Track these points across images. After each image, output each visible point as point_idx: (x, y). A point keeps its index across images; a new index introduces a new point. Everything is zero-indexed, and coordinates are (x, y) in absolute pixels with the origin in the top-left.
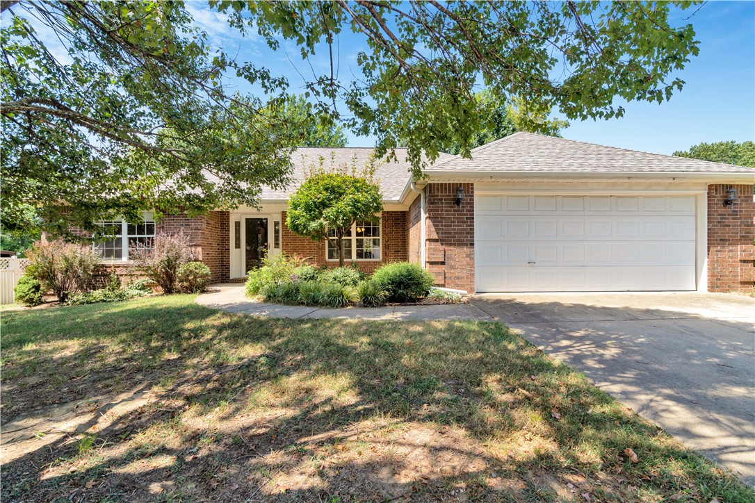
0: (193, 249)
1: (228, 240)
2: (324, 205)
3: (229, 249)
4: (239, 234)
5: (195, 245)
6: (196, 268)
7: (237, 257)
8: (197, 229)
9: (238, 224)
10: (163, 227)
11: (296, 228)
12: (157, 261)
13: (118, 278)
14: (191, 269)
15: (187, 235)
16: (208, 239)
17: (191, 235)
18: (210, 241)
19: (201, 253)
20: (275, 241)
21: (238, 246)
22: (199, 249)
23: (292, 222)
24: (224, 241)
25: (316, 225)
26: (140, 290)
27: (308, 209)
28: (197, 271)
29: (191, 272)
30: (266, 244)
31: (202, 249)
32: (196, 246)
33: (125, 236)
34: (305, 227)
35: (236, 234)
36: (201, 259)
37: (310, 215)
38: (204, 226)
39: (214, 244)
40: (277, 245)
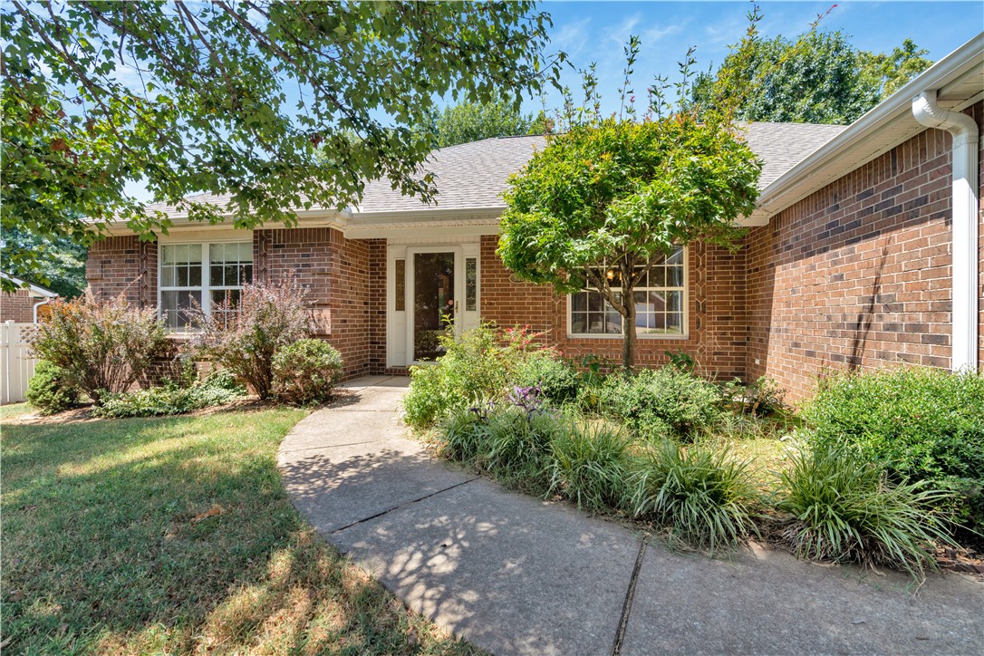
0: (316, 313)
1: (384, 295)
2: (605, 192)
3: (384, 313)
4: (403, 284)
5: (319, 305)
6: (310, 353)
7: (400, 327)
8: (322, 273)
9: (400, 265)
10: (265, 270)
11: (524, 258)
12: (238, 336)
13: (194, 365)
14: (299, 354)
15: (304, 286)
16: (345, 292)
17: (312, 286)
18: (349, 296)
19: (329, 320)
20: (468, 296)
21: (400, 306)
22: (327, 313)
23: (514, 246)
24: (377, 295)
25: (587, 246)
26: (227, 387)
27: (561, 203)
28: (311, 359)
29: (300, 360)
30: (450, 302)
31: (332, 311)
32: (322, 305)
33: (206, 288)
34: (555, 252)
35: (397, 283)
36: (328, 332)
37: (570, 221)
38: (337, 268)
39: (358, 303)
40: (470, 304)
